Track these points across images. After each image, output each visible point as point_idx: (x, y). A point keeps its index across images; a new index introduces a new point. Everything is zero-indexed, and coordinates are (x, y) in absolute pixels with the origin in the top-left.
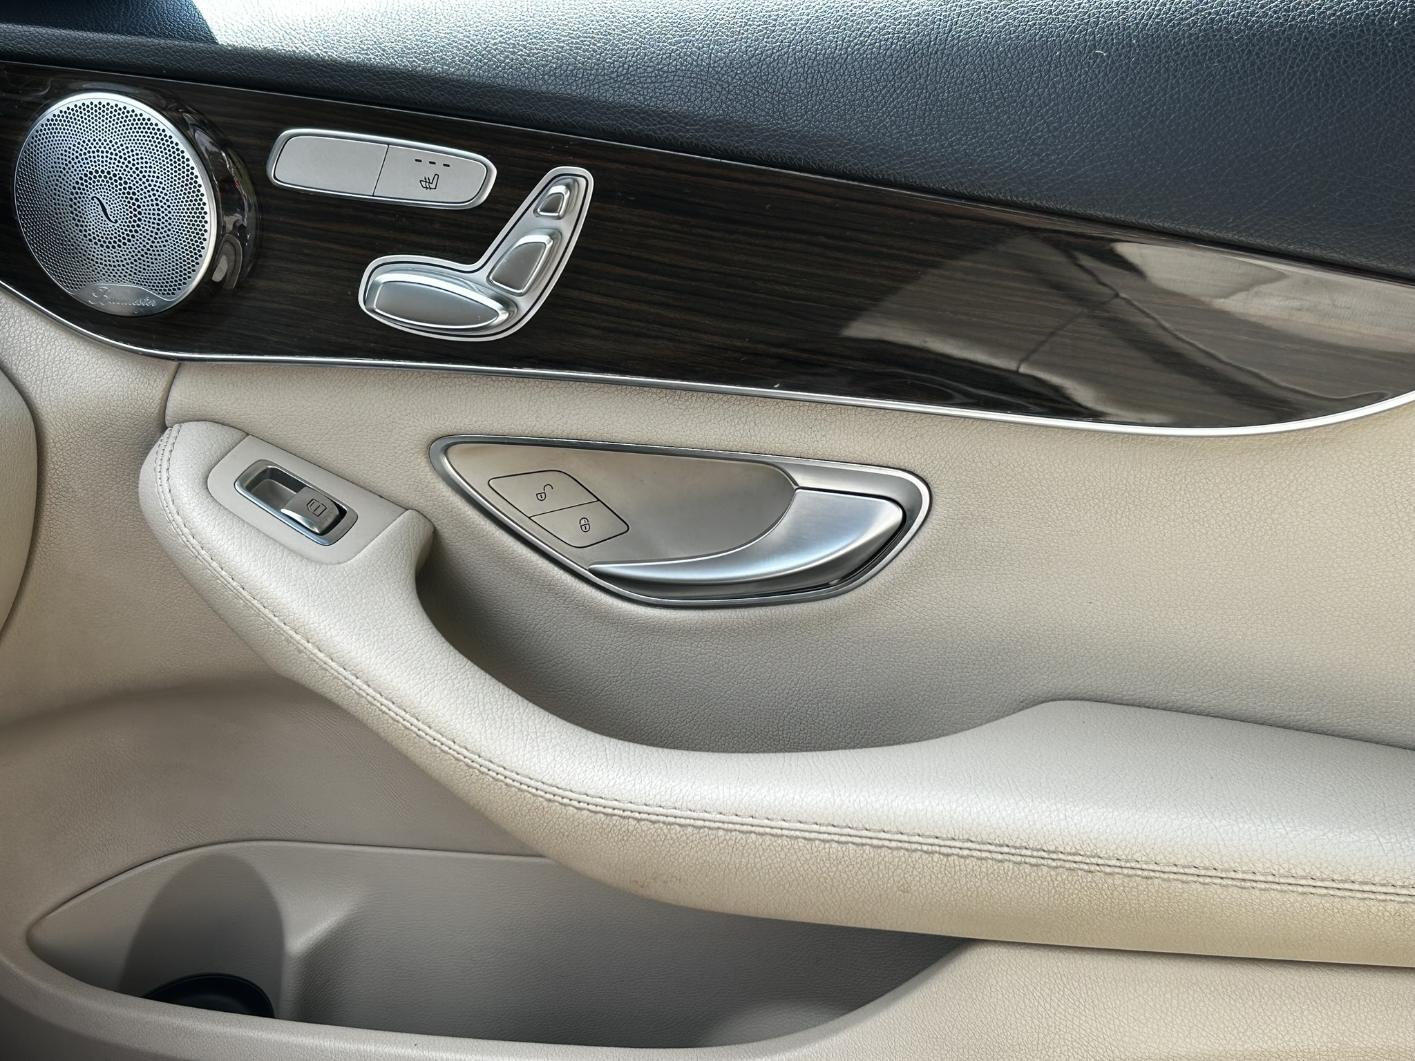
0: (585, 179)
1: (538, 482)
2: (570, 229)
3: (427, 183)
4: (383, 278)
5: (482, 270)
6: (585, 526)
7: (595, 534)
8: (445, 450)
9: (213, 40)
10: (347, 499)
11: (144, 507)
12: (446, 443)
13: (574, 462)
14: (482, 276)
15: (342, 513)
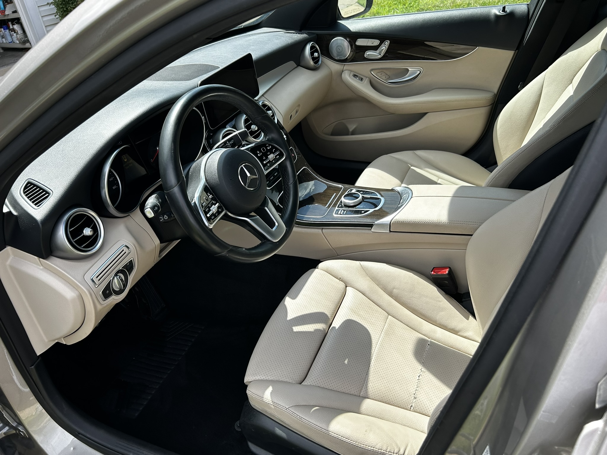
0: (389, 41)
1: (381, 73)
2: (387, 47)
3: (372, 43)
4: (368, 53)
5: (378, 51)
6: (386, 77)
7: (386, 78)
8: (372, 71)
9: (351, 31)
10: (362, 77)
11: (343, 79)
12: (372, 70)
13: (384, 71)
14: (378, 52)
15: (362, 78)
